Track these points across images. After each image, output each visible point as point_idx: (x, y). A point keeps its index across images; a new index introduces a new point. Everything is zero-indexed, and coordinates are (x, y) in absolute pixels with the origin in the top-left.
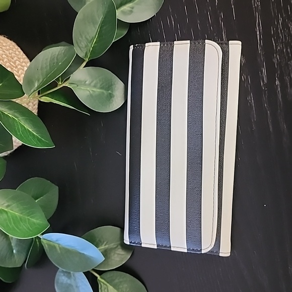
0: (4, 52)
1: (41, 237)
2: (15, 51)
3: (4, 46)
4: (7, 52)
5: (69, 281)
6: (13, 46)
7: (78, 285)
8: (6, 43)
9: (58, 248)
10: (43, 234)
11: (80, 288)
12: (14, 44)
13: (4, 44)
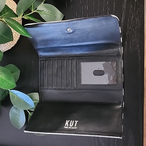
0: (10, 6)
1: (10, 91)
2: (15, 6)
3: (11, 3)
4: (12, 6)
5: (16, 112)
6: (14, 3)
7: (20, 115)
8: (12, 2)
9: (16, 97)
10: (11, 90)
11: (20, 116)
12: (15, 3)
13: (11, 2)
